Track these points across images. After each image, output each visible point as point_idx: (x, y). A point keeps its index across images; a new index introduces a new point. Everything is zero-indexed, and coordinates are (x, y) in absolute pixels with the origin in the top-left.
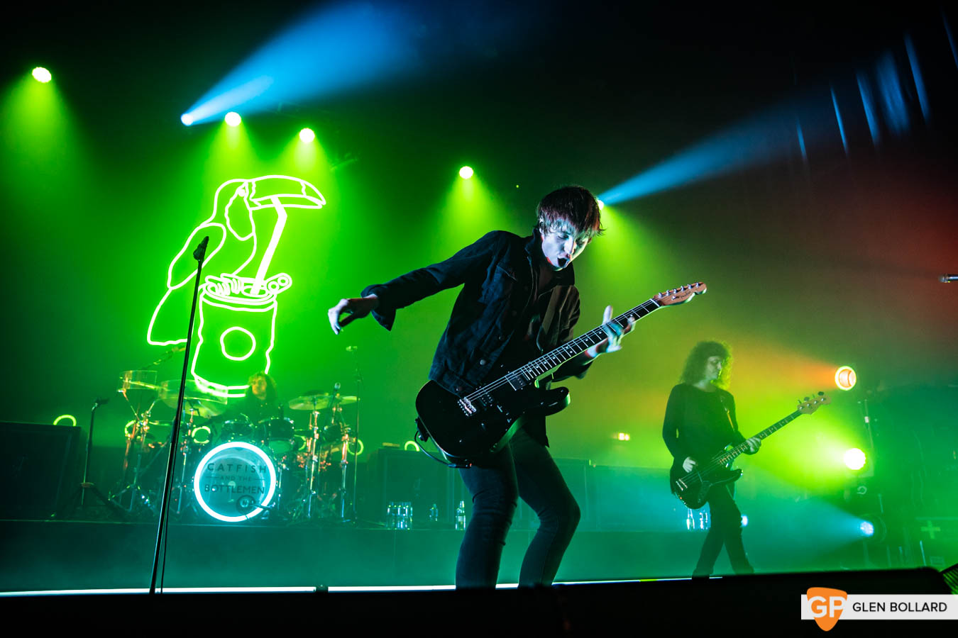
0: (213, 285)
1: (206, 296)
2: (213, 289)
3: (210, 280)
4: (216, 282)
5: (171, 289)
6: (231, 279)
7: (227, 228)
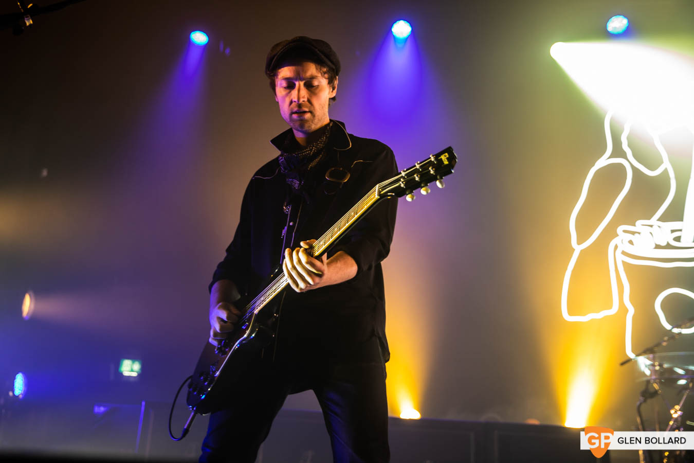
0: (630, 237)
1: (624, 253)
2: (631, 242)
3: (625, 231)
4: (633, 233)
5: (578, 248)
6: (651, 226)
7: (629, 163)
